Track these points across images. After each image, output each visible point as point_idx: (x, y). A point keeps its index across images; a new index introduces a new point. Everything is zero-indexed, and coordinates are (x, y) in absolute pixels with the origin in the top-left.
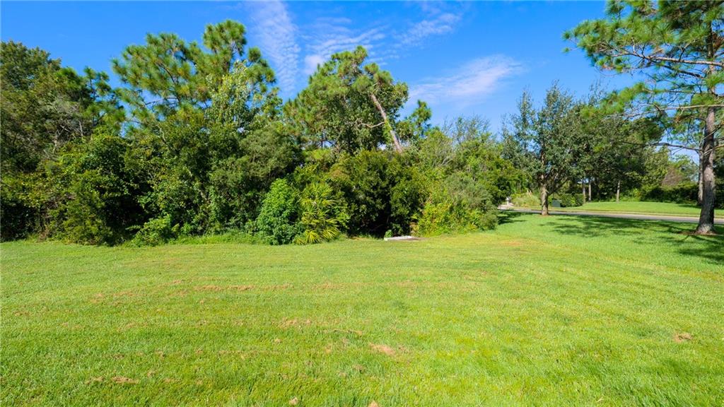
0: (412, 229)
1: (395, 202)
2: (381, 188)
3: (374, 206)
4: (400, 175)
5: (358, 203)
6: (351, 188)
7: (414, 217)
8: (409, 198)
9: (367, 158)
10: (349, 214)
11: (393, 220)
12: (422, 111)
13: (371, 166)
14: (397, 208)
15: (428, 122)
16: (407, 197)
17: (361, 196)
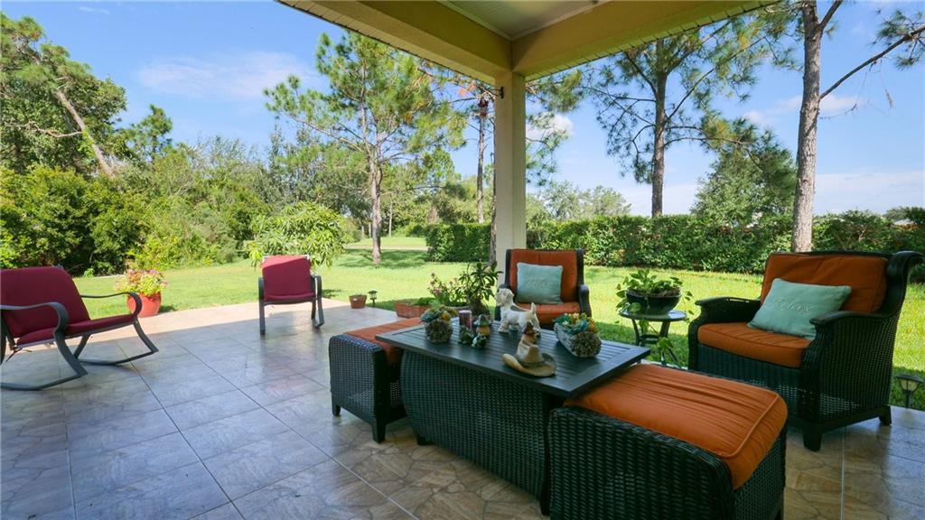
0: (128, 267)
1: (99, 235)
2: (74, 218)
3: (63, 239)
4: (107, 202)
5: (34, 235)
6: (19, 218)
7: (130, 253)
8: (120, 231)
9: (47, 179)
10: (17, 249)
11: (98, 257)
12: (157, 120)
13: (53, 190)
14: (102, 243)
15: (167, 136)
16: (118, 230)
17: (38, 227)
